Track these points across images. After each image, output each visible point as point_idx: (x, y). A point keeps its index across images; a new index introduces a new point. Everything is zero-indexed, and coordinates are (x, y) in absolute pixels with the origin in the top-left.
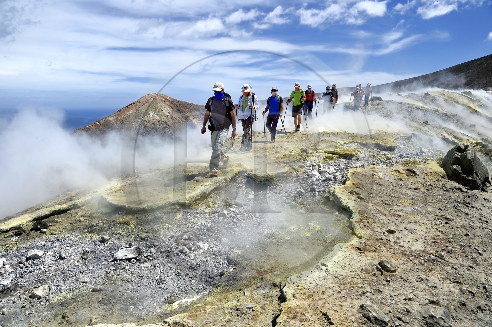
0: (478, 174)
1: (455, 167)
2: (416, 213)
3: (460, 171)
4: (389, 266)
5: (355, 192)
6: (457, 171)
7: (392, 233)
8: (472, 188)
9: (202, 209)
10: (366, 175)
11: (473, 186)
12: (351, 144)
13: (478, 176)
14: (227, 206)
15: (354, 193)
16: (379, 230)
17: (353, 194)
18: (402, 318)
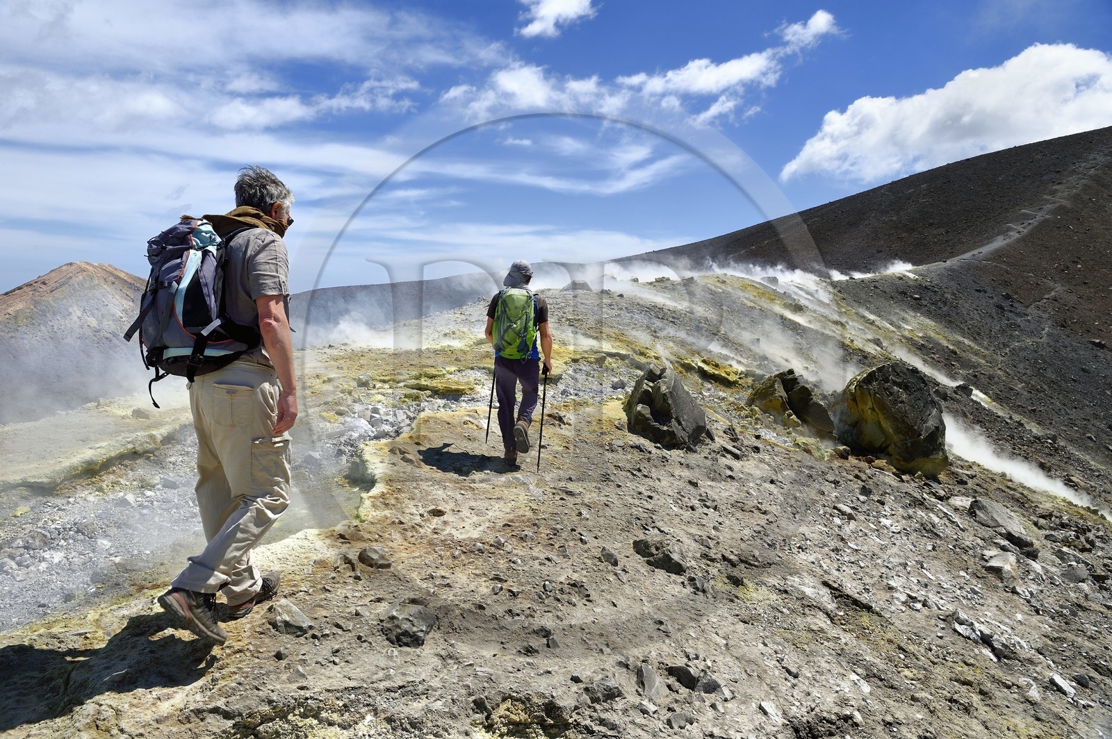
0: (681, 419)
1: (639, 407)
2: (514, 485)
3: (649, 416)
4: (375, 556)
5: (400, 450)
6: (643, 415)
7: (439, 516)
8: (670, 447)
9: (83, 495)
10: (449, 424)
11: (670, 442)
12: (472, 371)
13: (680, 424)
14: (142, 487)
15: (398, 452)
16: (414, 510)
17: (395, 454)
18: (342, 624)
